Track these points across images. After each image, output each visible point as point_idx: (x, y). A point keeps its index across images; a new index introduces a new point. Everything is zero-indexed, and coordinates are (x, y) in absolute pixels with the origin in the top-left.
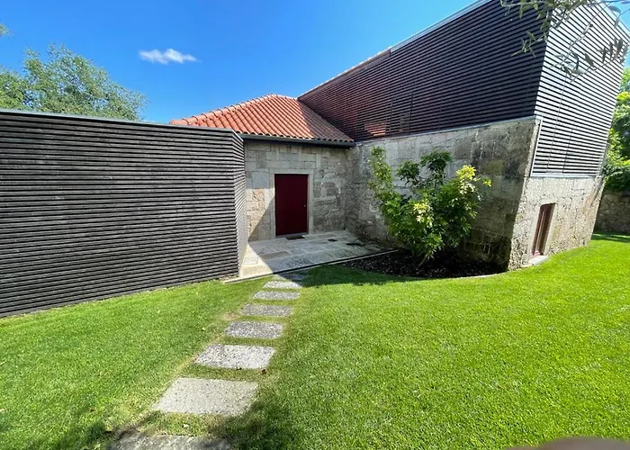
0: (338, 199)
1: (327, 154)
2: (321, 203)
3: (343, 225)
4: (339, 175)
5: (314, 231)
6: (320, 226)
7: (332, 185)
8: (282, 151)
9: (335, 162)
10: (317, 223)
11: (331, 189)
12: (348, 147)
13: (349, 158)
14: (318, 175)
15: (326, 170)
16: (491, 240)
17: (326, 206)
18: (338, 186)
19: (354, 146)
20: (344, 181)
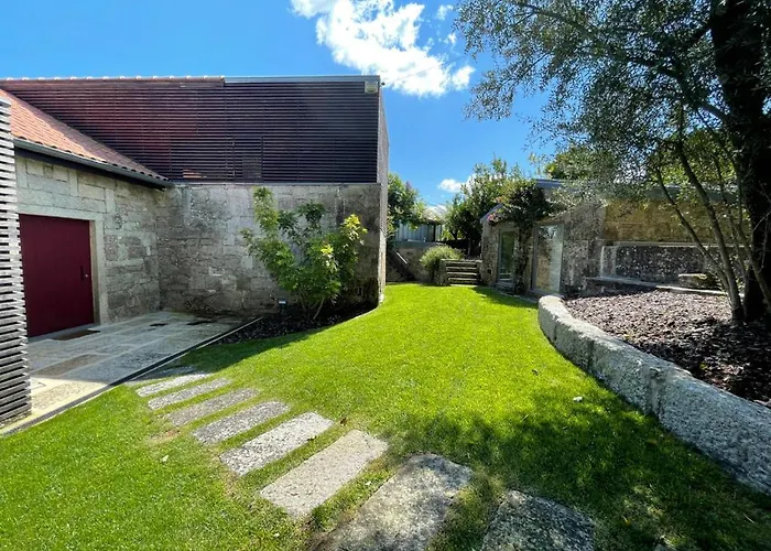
0: (146, 263)
1: (125, 192)
2: (120, 270)
3: (158, 303)
4: (145, 226)
5: (111, 318)
6: (121, 309)
7: (136, 241)
8: (32, 170)
9: (138, 206)
10: (113, 304)
11: (135, 249)
12: (161, 187)
13: (162, 203)
14: (110, 224)
15: (124, 217)
16: (363, 283)
17: (129, 275)
18: (146, 243)
19: (171, 187)
20: (154, 237)
